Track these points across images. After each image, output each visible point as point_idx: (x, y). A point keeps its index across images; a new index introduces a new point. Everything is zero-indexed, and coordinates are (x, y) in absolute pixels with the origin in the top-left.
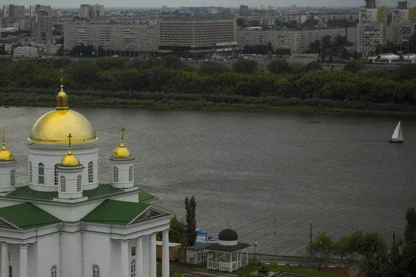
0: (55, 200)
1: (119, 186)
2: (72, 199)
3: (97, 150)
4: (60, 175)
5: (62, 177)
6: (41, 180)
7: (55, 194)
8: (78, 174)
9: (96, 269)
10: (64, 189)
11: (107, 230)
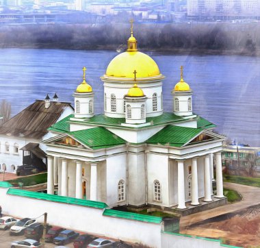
0: (123, 125)
1: (180, 114)
2: (136, 124)
3: (160, 84)
4: (127, 104)
5: (128, 106)
6: (114, 109)
7: (123, 120)
8: (142, 103)
9: (157, 185)
10: (130, 116)
11: (166, 151)
